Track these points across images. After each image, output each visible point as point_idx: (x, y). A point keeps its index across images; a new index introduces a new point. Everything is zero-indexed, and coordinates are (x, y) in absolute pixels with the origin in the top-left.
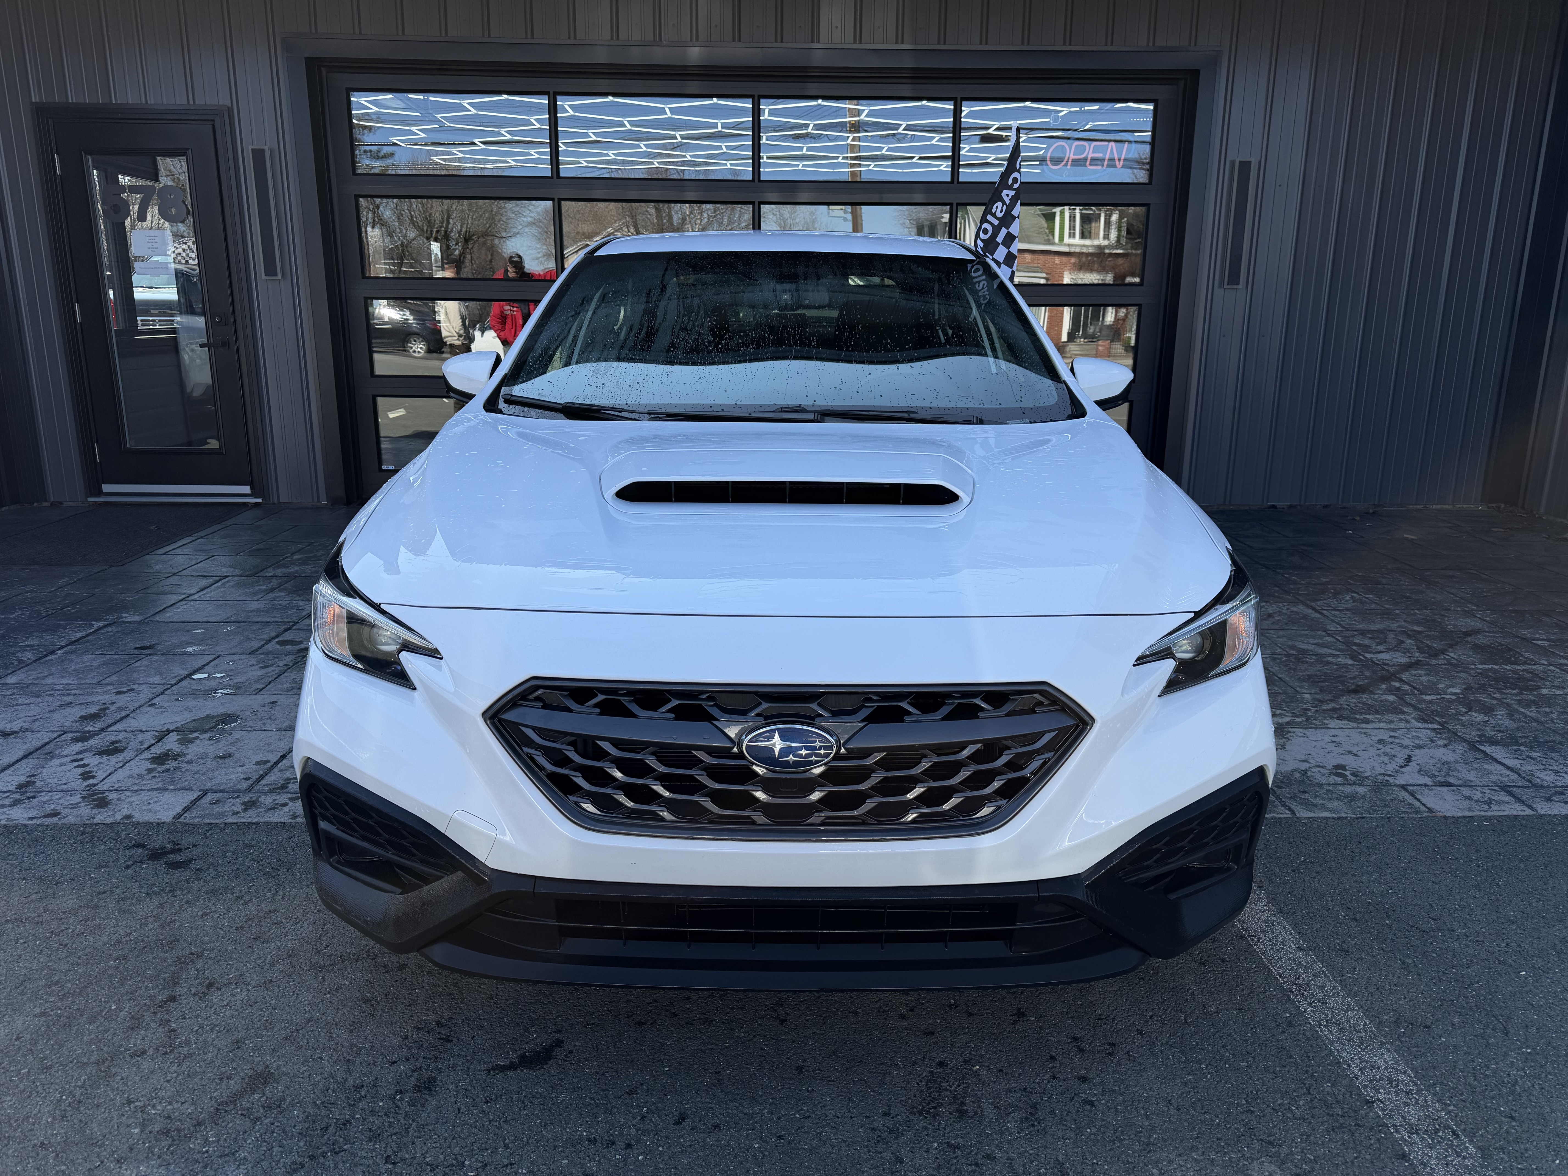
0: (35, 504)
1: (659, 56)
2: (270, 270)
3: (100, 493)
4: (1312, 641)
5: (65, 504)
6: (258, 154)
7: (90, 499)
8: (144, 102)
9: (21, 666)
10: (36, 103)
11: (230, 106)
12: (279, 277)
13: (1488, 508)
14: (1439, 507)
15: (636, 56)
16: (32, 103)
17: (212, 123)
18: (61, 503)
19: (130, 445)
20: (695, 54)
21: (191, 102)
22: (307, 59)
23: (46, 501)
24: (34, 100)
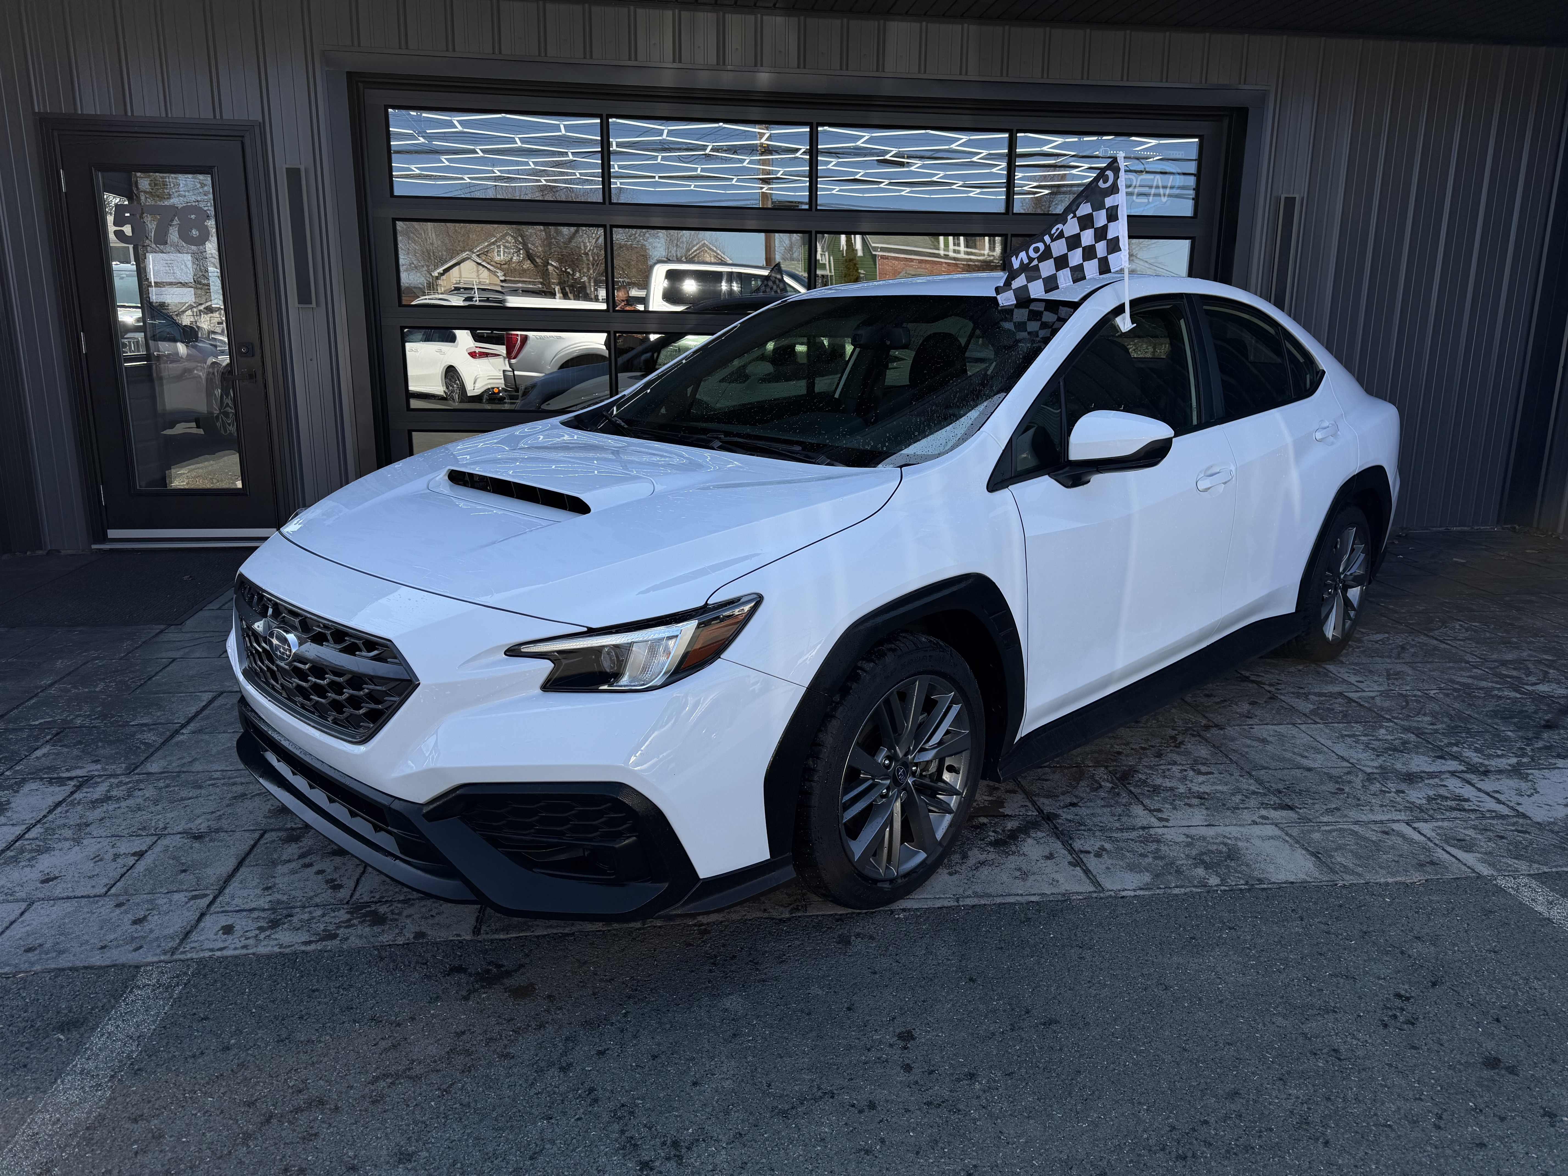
0: (28, 553)
1: (727, 80)
2: (304, 298)
3: (105, 539)
4: (1464, 674)
5: (63, 552)
6: (294, 175)
7: (94, 547)
8: (164, 115)
9: (151, 750)
10: (39, 113)
11: (261, 121)
12: (314, 305)
13: (1503, 529)
14: (1459, 528)
15: (704, 80)
16: (34, 113)
17: (240, 139)
18: (59, 551)
19: (140, 486)
20: (764, 79)
21: (218, 117)
22: (349, 74)
23: (41, 549)
24: (37, 110)
